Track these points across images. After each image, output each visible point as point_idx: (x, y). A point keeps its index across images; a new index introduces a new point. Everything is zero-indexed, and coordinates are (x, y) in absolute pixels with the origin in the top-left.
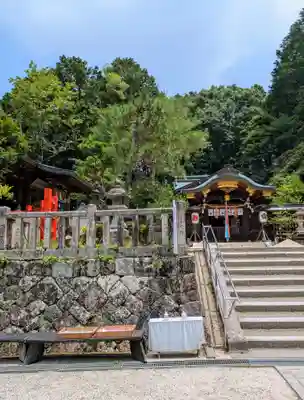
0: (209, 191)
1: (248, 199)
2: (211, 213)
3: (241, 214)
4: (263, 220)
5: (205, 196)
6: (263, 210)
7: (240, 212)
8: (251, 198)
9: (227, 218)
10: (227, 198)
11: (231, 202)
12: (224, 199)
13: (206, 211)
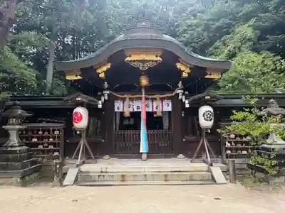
0: (109, 66)
1: (180, 84)
2: (119, 106)
3: (170, 109)
4: (205, 123)
5: (102, 75)
6: (206, 103)
7: (168, 107)
8: (185, 81)
9: (143, 116)
10: (144, 81)
11: (152, 89)
12: (139, 83)
13: (109, 104)
